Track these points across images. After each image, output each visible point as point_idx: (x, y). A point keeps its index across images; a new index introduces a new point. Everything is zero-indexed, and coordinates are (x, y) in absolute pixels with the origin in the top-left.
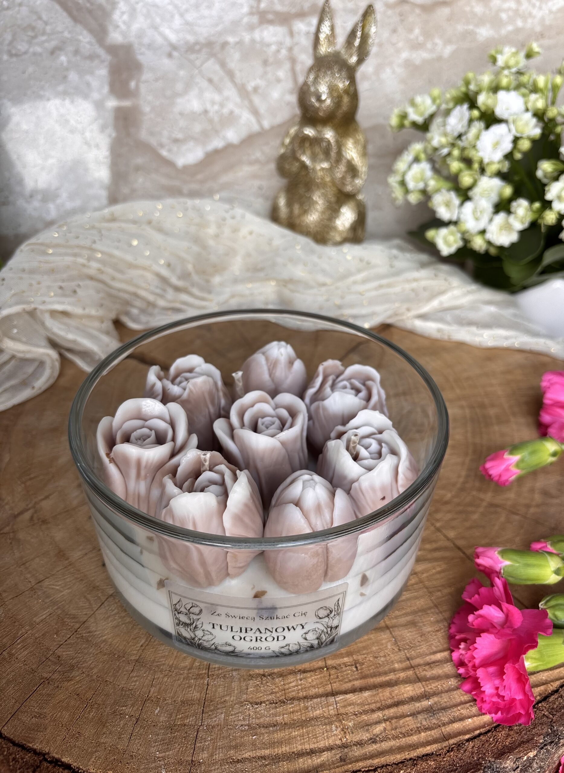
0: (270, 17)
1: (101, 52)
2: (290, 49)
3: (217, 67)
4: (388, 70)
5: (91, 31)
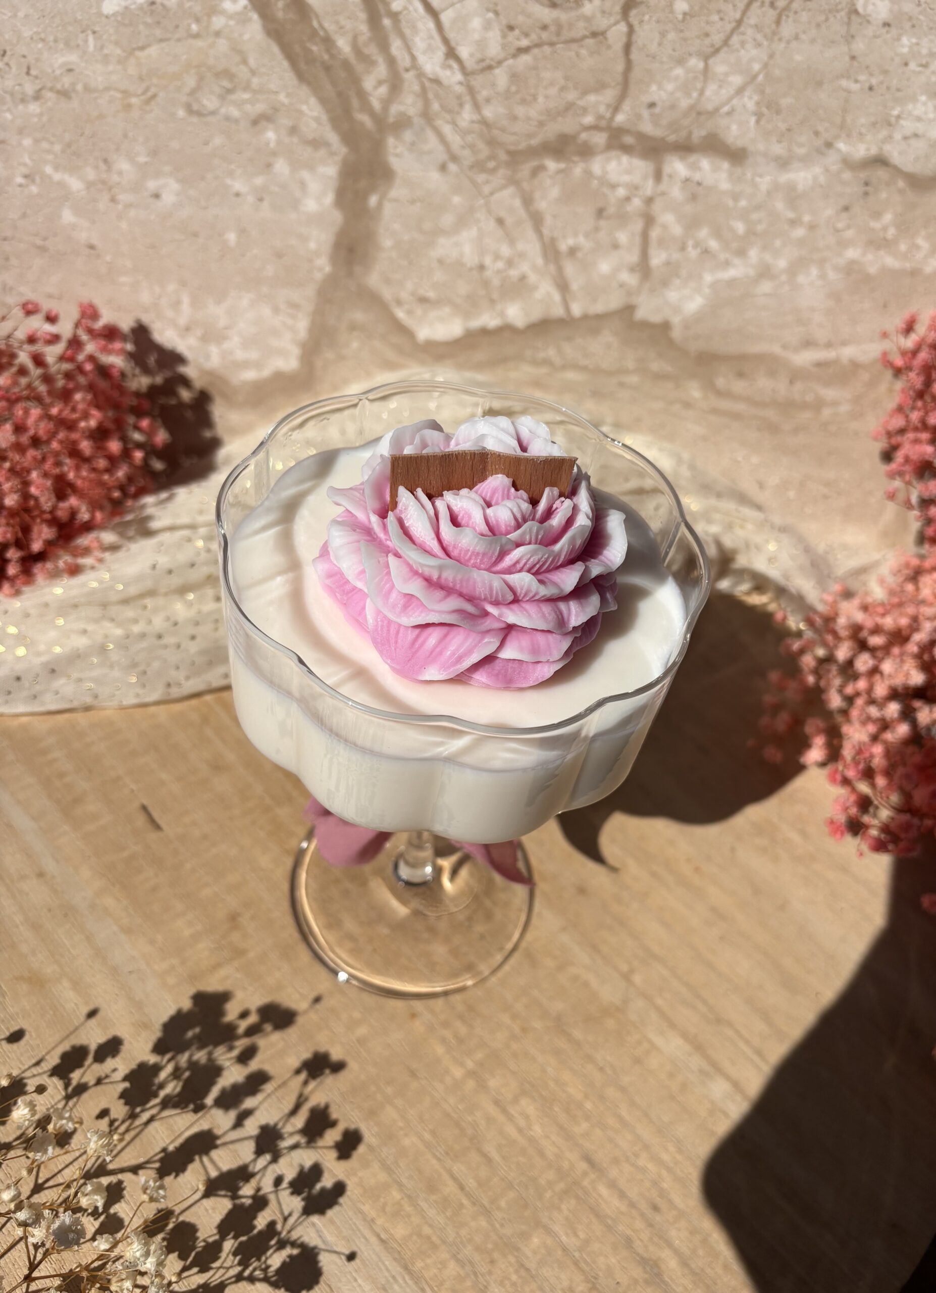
0: (629, 140)
1: (333, 138)
2: (649, 201)
3: (517, 203)
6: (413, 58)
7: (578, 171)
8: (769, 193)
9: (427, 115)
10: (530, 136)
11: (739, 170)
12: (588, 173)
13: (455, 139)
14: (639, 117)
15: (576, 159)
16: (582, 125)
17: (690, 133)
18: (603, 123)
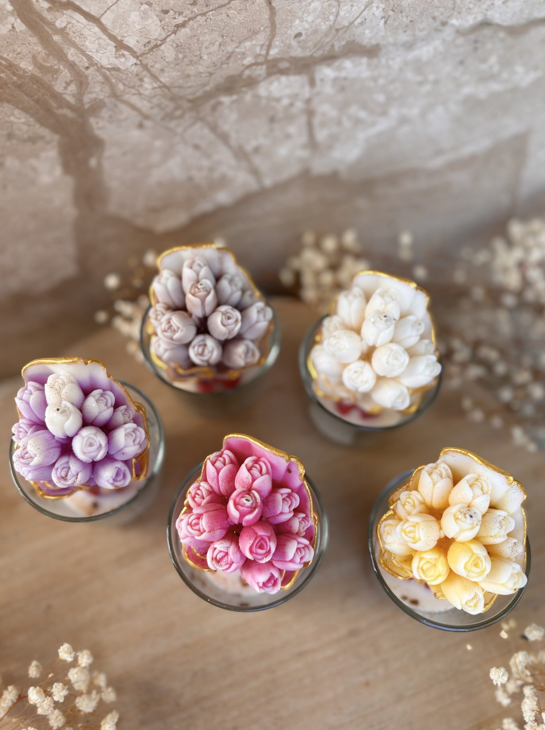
0: (284, 65)
1: (45, 132)
2: (308, 101)
3: (206, 132)
4: (440, 110)
5: (25, 110)
6: (90, 58)
7: (248, 97)
8: (401, 70)
9: (115, 95)
10: (204, 85)
11: (375, 61)
12: (257, 97)
13: (144, 105)
14: (289, 46)
15: (244, 89)
16: (243, 65)
17: (333, 46)
18: (260, 60)
